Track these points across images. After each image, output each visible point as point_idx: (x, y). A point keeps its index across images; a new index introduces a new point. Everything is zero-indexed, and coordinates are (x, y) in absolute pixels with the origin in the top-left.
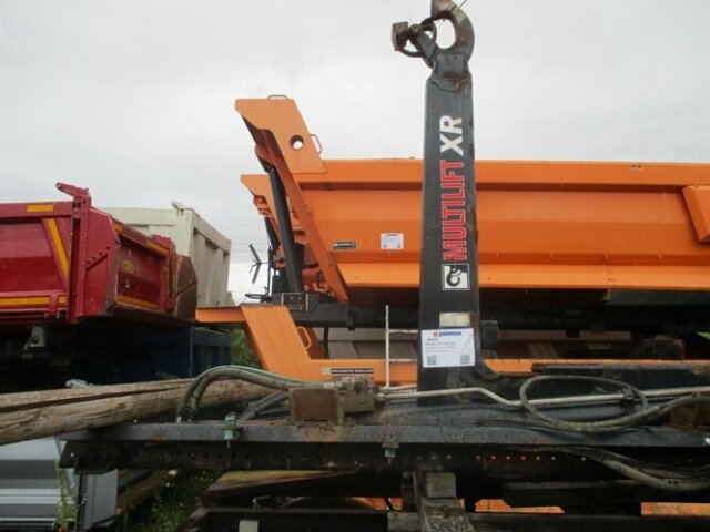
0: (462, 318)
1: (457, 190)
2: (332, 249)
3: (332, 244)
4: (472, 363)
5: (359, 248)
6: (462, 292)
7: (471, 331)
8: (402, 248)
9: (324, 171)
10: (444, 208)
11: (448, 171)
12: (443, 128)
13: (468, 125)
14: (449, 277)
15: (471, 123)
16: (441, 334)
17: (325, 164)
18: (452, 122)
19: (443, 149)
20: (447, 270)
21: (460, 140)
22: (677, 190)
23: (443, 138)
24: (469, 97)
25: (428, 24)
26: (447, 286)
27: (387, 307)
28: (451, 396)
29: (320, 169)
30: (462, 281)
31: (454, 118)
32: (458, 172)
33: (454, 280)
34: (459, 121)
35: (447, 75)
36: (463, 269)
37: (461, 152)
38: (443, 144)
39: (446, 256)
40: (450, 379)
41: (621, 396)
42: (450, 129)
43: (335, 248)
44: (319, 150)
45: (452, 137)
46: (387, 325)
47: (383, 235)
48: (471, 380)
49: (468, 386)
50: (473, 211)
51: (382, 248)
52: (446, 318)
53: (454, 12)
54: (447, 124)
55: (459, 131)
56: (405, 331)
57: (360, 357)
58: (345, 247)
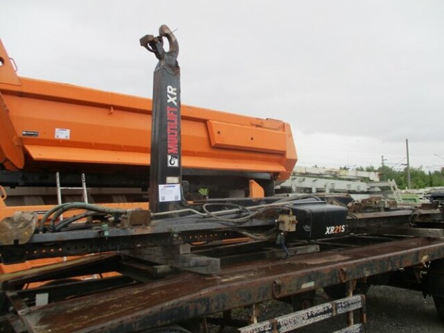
0: (176, 180)
1: (173, 121)
2: (21, 136)
3: (21, 132)
4: (179, 199)
5: (40, 136)
6: (175, 168)
7: (179, 185)
8: (68, 138)
9: (20, 84)
10: (169, 129)
11: (171, 112)
12: (169, 91)
13: (178, 92)
14: (171, 161)
15: (180, 91)
16: (167, 187)
17: (21, 80)
18: (172, 89)
19: (169, 101)
20: (169, 157)
21: (175, 98)
22: (205, 121)
23: (168, 96)
24: (179, 79)
25: (160, 39)
26: (169, 165)
27: (58, 174)
28: (171, 214)
29: (16, 83)
30: (175, 163)
31: (173, 87)
32: (175, 113)
33: (172, 162)
34: (175, 89)
35: (170, 66)
36: (176, 158)
37: (176, 104)
38: (168, 99)
39: (169, 151)
40: (171, 207)
41: (238, 210)
42: (171, 92)
43: (24, 135)
44: (15, 69)
45: (172, 96)
46: (58, 185)
47: (57, 130)
48: (179, 207)
49: (178, 209)
50: (180, 132)
51: (56, 137)
52: (169, 179)
53: (171, 36)
54: (170, 89)
55: (175, 94)
56: (69, 188)
57: (46, 204)
58: (31, 135)
